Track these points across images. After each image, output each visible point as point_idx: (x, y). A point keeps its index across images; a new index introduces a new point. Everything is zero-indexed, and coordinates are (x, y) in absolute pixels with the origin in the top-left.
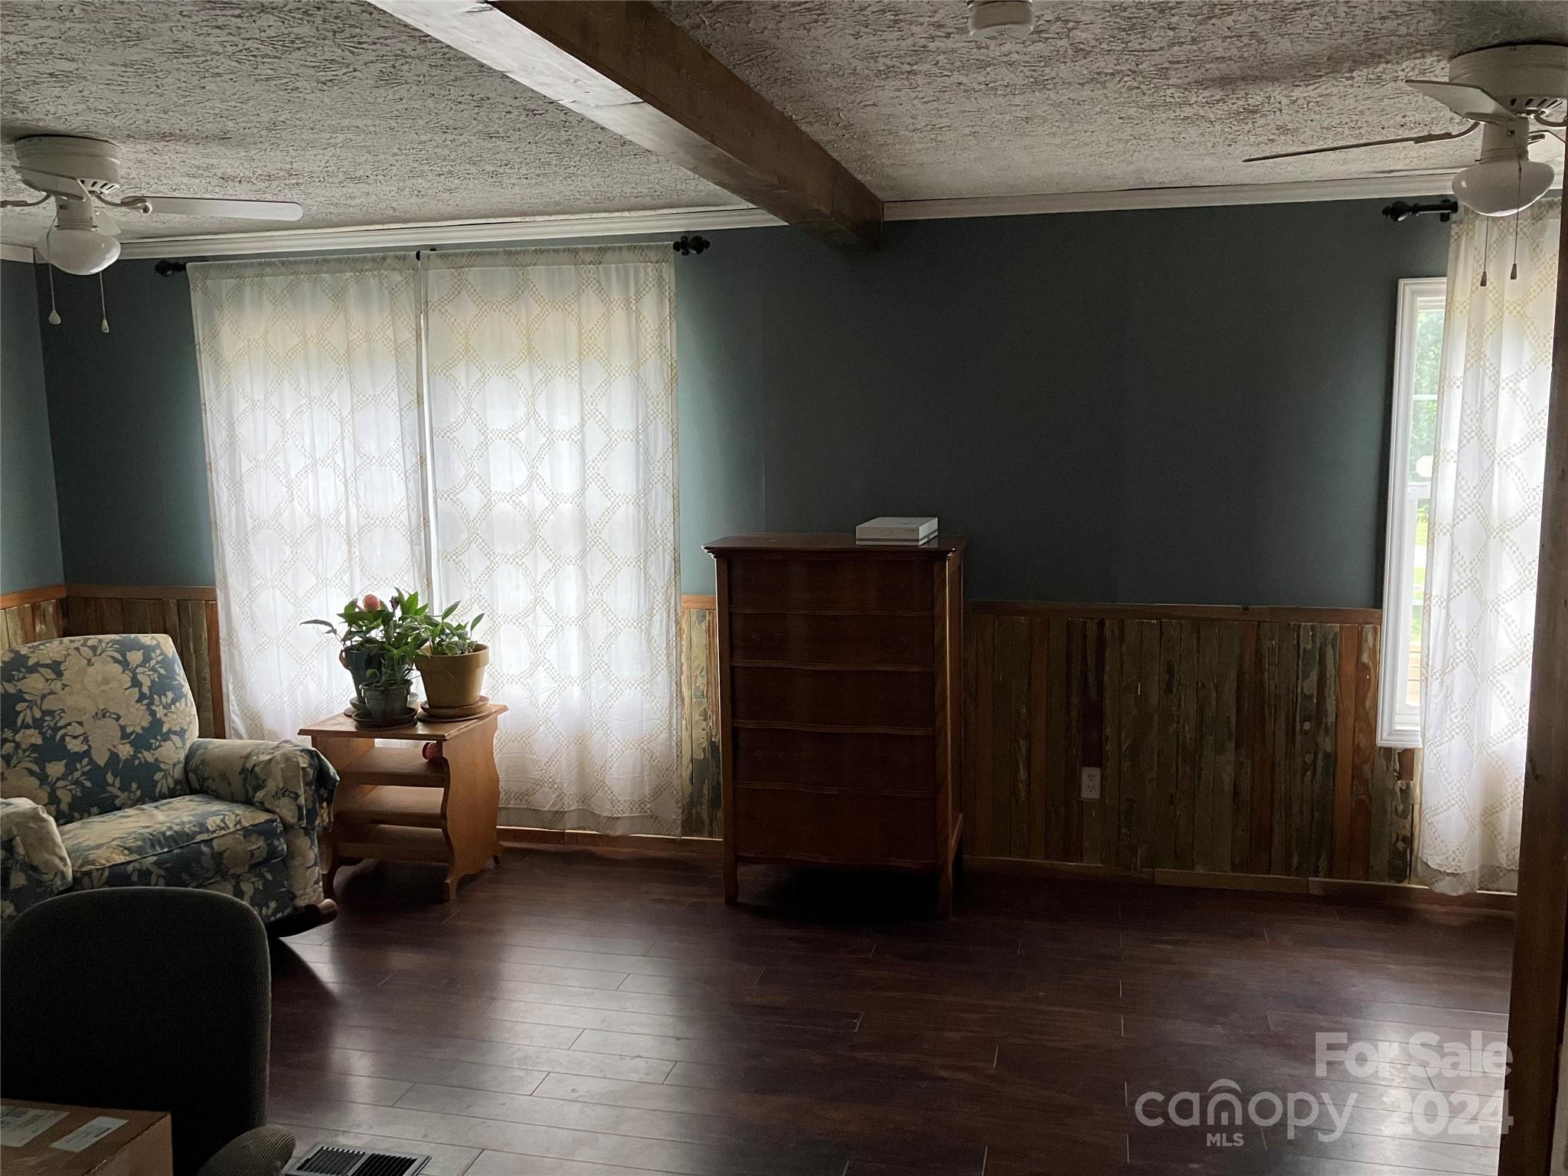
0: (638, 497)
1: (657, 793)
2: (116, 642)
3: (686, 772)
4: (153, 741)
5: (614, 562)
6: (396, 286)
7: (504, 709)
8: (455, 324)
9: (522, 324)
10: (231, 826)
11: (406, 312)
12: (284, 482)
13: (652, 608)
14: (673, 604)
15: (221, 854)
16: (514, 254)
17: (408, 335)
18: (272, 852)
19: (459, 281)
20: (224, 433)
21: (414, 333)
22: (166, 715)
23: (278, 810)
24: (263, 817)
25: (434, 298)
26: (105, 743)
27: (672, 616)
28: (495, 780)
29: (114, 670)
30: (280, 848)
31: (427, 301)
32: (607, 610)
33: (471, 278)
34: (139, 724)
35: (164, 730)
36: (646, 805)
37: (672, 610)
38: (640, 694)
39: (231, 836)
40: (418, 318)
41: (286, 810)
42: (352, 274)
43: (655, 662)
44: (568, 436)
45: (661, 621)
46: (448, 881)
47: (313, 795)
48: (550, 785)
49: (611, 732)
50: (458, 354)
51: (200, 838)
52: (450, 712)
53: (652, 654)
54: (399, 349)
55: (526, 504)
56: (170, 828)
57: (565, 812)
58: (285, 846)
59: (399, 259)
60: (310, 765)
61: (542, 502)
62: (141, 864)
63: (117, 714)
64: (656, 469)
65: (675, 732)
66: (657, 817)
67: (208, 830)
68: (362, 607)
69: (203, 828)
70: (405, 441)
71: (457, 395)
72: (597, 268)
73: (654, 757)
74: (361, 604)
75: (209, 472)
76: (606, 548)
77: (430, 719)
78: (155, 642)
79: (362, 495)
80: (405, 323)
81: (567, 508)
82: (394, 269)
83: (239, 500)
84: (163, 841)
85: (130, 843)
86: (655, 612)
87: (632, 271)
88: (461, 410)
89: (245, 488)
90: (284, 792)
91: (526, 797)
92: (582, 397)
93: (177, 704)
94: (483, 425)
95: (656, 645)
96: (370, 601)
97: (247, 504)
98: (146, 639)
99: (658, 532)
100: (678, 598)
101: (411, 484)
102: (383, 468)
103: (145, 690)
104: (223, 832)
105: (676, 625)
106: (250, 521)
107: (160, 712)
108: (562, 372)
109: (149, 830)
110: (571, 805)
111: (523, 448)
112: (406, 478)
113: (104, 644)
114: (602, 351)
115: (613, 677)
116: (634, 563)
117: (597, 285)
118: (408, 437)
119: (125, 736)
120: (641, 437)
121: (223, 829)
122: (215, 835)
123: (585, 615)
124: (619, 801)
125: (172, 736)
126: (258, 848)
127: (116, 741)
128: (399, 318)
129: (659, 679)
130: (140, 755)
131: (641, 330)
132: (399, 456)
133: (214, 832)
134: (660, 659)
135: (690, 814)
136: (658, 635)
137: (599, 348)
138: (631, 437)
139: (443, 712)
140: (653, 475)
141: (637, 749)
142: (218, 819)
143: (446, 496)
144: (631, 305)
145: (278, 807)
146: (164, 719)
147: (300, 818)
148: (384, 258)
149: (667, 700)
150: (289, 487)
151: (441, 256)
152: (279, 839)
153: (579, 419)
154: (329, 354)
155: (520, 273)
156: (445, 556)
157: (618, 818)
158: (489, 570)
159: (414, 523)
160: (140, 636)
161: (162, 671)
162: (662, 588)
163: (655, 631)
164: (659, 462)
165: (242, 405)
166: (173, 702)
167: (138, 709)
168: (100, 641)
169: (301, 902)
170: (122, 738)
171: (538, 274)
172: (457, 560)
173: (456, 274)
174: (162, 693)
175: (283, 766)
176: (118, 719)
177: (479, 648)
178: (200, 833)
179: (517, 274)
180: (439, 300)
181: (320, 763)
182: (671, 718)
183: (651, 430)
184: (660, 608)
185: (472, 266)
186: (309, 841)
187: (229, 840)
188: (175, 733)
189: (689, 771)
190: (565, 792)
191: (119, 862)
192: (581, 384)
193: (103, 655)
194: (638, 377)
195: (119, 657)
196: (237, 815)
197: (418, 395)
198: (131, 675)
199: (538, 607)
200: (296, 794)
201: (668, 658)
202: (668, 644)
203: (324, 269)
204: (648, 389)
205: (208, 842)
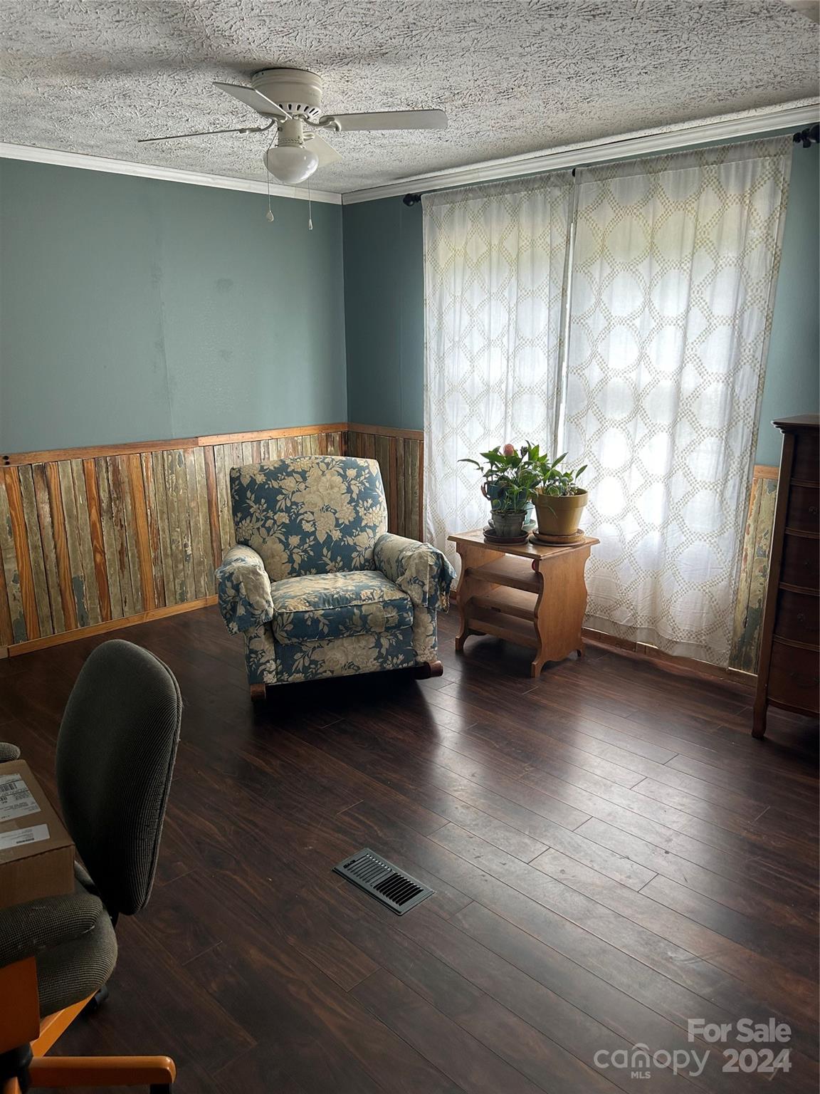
0: (728, 375)
1: (712, 629)
2: (342, 461)
3: (740, 615)
4: (354, 531)
5: (699, 432)
6: (556, 200)
7: (597, 542)
8: (596, 228)
9: (648, 225)
10: (376, 598)
11: (561, 221)
12: (469, 357)
13: (727, 474)
14: (746, 472)
15: (366, 616)
16: (650, 163)
17: (560, 241)
18: (402, 621)
19: (603, 191)
20: (436, 320)
21: (565, 238)
22: (365, 514)
23: (409, 592)
24: (398, 595)
25: (582, 208)
26: (325, 528)
27: (744, 483)
28: (584, 593)
29: (337, 481)
30: (408, 619)
31: (577, 211)
32: (688, 472)
33: (612, 189)
34: (347, 518)
35: (363, 524)
36: (702, 637)
37: (745, 478)
38: (708, 546)
39: (375, 605)
40: (569, 225)
41: (416, 593)
42: (526, 193)
43: (725, 520)
44: (675, 322)
45: (734, 487)
46: (535, 663)
47: (436, 586)
48: (627, 606)
49: (679, 573)
50: (596, 254)
51: (354, 603)
52: (551, 538)
53: (723, 514)
54: (553, 252)
55: (634, 380)
56: (338, 593)
57: (637, 629)
58: (412, 618)
59: (559, 177)
60: (436, 563)
61: (646, 378)
62: (314, 613)
63: (335, 510)
64: (747, 350)
65: (733, 582)
66: (710, 648)
67: (361, 599)
68: (502, 453)
69: (358, 597)
70: (550, 326)
71: (592, 289)
72: (719, 168)
73: (713, 599)
74: (502, 451)
75: (425, 349)
76: (694, 419)
77: (537, 542)
78: (367, 464)
79: (517, 369)
80: (559, 230)
81: (667, 385)
82: (555, 186)
83: (441, 369)
84: (331, 601)
85: (312, 599)
86: (729, 477)
87: (750, 166)
88: (593, 301)
89: (446, 362)
90: (415, 580)
91: (609, 611)
92: (690, 286)
93: (374, 508)
94: (608, 313)
95: (727, 506)
96: (509, 449)
97: (446, 374)
98: (361, 462)
99: (741, 408)
100: (751, 469)
101: (551, 361)
102: (534, 348)
103: (355, 496)
104: (370, 601)
105: (747, 491)
106: (447, 385)
107: (362, 512)
108: (676, 265)
109: (325, 592)
110: (642, 623)
111: (637, 332)
112: (549, 356)
113: (334, 462)
114: (713, 245)
115: (686, 529)
116: (717, 434)
117: (717, 183)
118: (553, 323)
119: (337, 525)
120: (737, 321)
121: (370, 599)
122: (364, 603)
123: (669, 475)
124: (679, 629)
125: (367, 530)
126: (392, 617)
127: (332, 527)
128: (555, 227)
129: (726, 535)
130: (345, 539)
131: (750, 222)
132: (545, 339)
133: (364, 600)
134: (729, 518)
135: (740, 650)
136: (730, 498)
137: (711, 242)
138: (729, 321)
139: (546, 537)
140: (743, 356)
141: (700, 590)
142: (369, 592)
143: (575, 371)
144: (745, 199)
145: (410, 590)
146: (364, 517)
147: (424, 600)
148: (549, 178)
149: (731, 554)
150: (472, 360)
151: (590, 171)
152: (407, 613)
153: (685, 307)
154: (505, 258)
155: (652, 179)
156: (569, 419)
157: (677, 642)
158: (600, 432)
159: (550, 393)
160: (358, 459)
161: (367, 485)
162: (739, 457)
163: (728, 494)
164: (750, 344)
165: (448, 300)
166: (372, 506)
167: (348, 509)
168: (333, 460)
169: (421, 659)
170: (336, 526)
171: (668, 178)
172: (578, 423)
173: (601, 185)
174: (365, 499)
175: (417, 561)
176: (334, 514)
177: (581, 492)
178: (355, 600)
179: (649, 180)
180: (586, 208)
181: (443, 563)
182: (732, 569)
183: (746, 315)
184: (734, 475)
185: (615, 176)
186: (430, 617)
187: (373, 609)
188: (370, 527)
189: (744, 617)
190: (639, 613)
191: (301, 610)
192: (691, 276)
193: (333, 469)
194: (742, 267)
195: (341, 472)
196: (382, 591)
197: (563, 289)
198: (347, 484)
199: (633, 465)
200: (423, 582)
201: (737, 518)
202: (737, 507)
203: (507, 190)
204: (749, 277)
205: (359, 607)
